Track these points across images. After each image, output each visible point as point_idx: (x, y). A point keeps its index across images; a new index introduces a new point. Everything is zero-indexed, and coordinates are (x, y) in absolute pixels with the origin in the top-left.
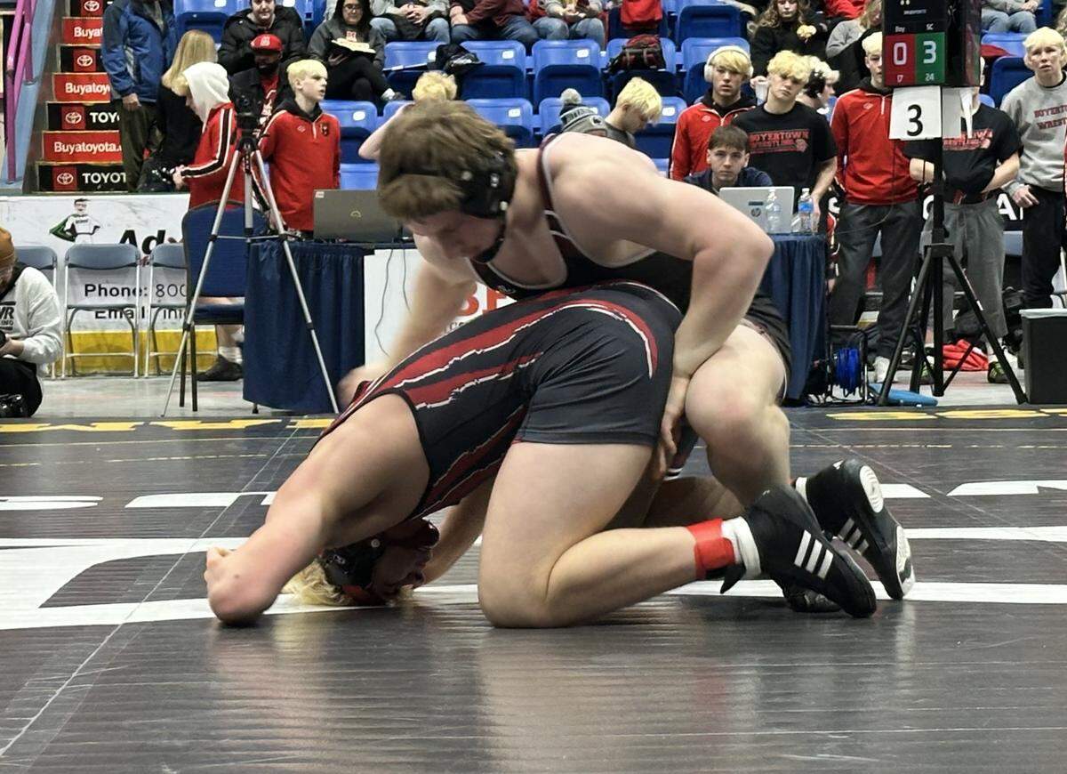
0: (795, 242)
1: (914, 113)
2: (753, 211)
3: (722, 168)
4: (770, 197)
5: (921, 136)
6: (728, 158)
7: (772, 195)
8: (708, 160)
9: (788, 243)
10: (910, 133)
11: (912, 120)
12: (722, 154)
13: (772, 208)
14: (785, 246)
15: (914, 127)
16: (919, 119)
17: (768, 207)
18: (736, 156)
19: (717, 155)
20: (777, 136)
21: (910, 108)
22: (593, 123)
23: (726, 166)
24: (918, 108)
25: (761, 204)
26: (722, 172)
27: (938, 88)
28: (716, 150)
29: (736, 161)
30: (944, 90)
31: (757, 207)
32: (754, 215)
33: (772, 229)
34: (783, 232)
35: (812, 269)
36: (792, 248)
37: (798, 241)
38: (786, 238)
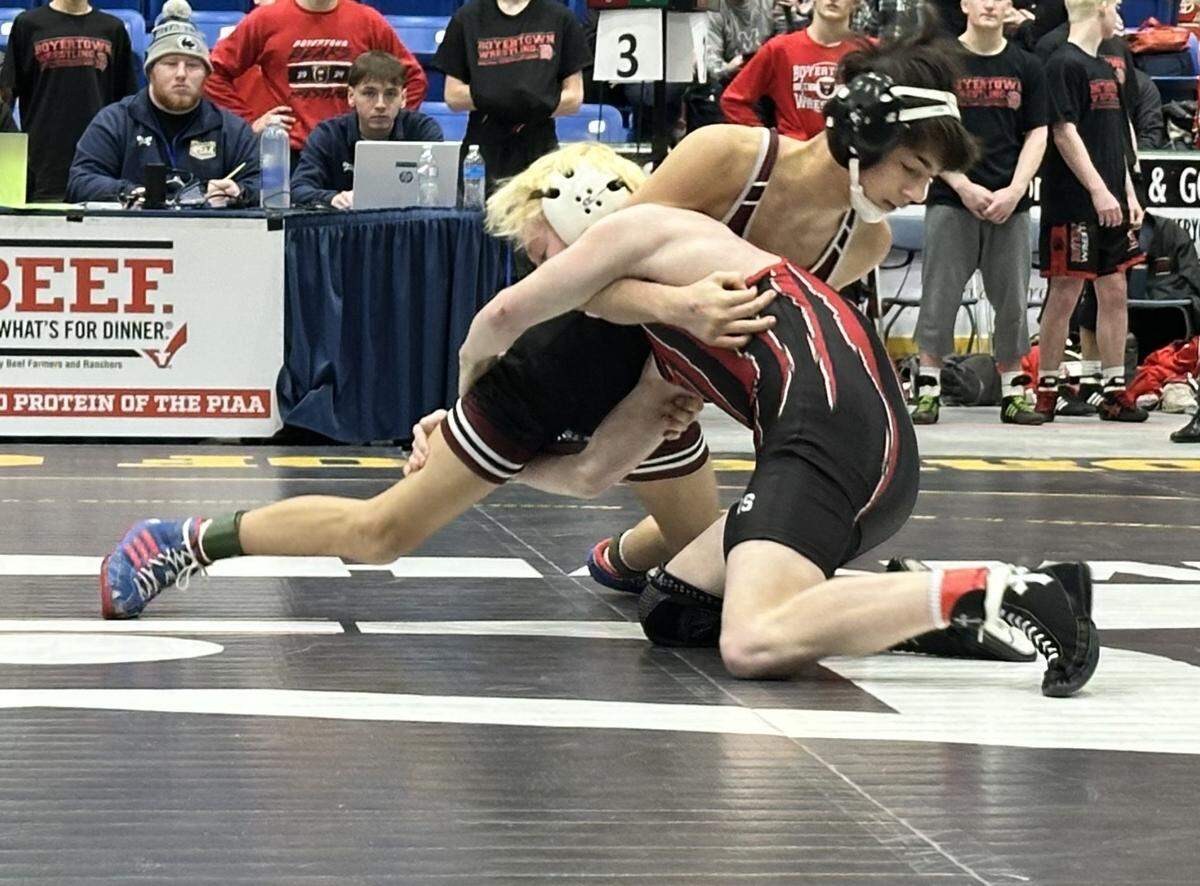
0: (458, 221)
1: (626, 46)
2: (401, 176)
3: (373, 112)
4: (423, 156)
5: (636, 78)
6: (381, 98)
7: (427, 153)
8: (351, 101)
9: (447, 220)
10: (621, 74)
11: (623, 55)
12: (371, 93)
13: (427, 170)
14: (444, 224)
15: (626, 65)
16: (634, 54)
17: (421, 170)
18: (390, 94)
19: (364, 93)
20: (514, 43)
21: (622, 38)
22: (181, 46)
23: (378, 109)
24: (631, 38)
25: (414, 165)
26: (373, 117)
27: (659, 13)
28: (362, 87)
29: (392, 101)
30: (669, 15)
31: (407, 169)
32: (403, 181)
33: (426, 201)
34: (442, 205)
35: (481, 257)
36: (453, 229)
37: (461, 219)
38: (446, 214)
